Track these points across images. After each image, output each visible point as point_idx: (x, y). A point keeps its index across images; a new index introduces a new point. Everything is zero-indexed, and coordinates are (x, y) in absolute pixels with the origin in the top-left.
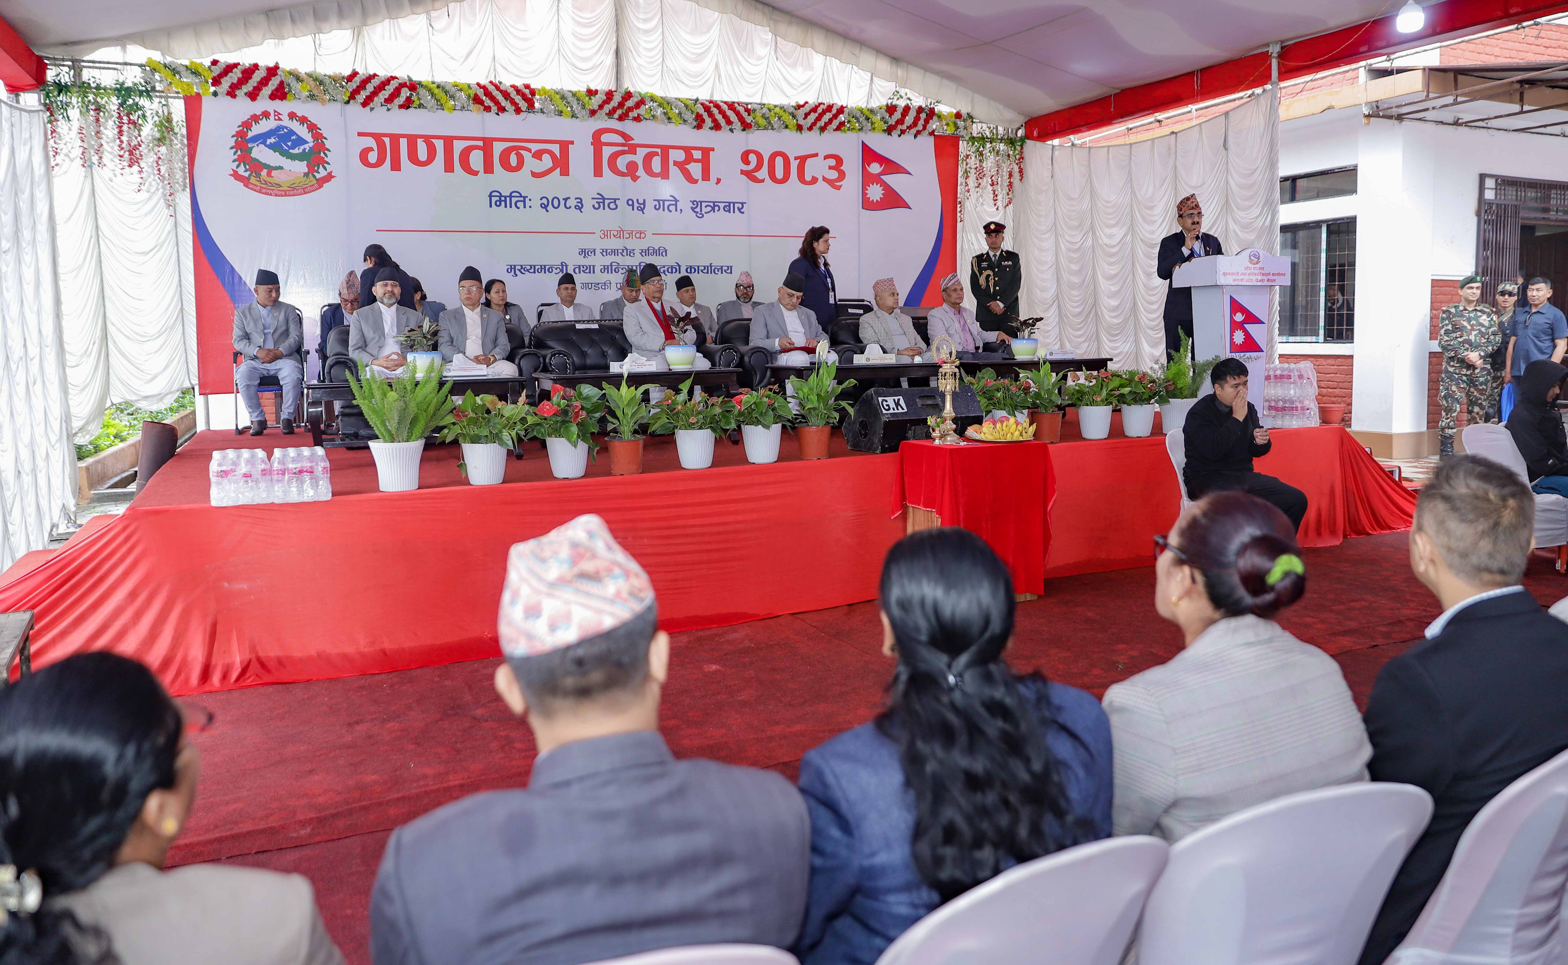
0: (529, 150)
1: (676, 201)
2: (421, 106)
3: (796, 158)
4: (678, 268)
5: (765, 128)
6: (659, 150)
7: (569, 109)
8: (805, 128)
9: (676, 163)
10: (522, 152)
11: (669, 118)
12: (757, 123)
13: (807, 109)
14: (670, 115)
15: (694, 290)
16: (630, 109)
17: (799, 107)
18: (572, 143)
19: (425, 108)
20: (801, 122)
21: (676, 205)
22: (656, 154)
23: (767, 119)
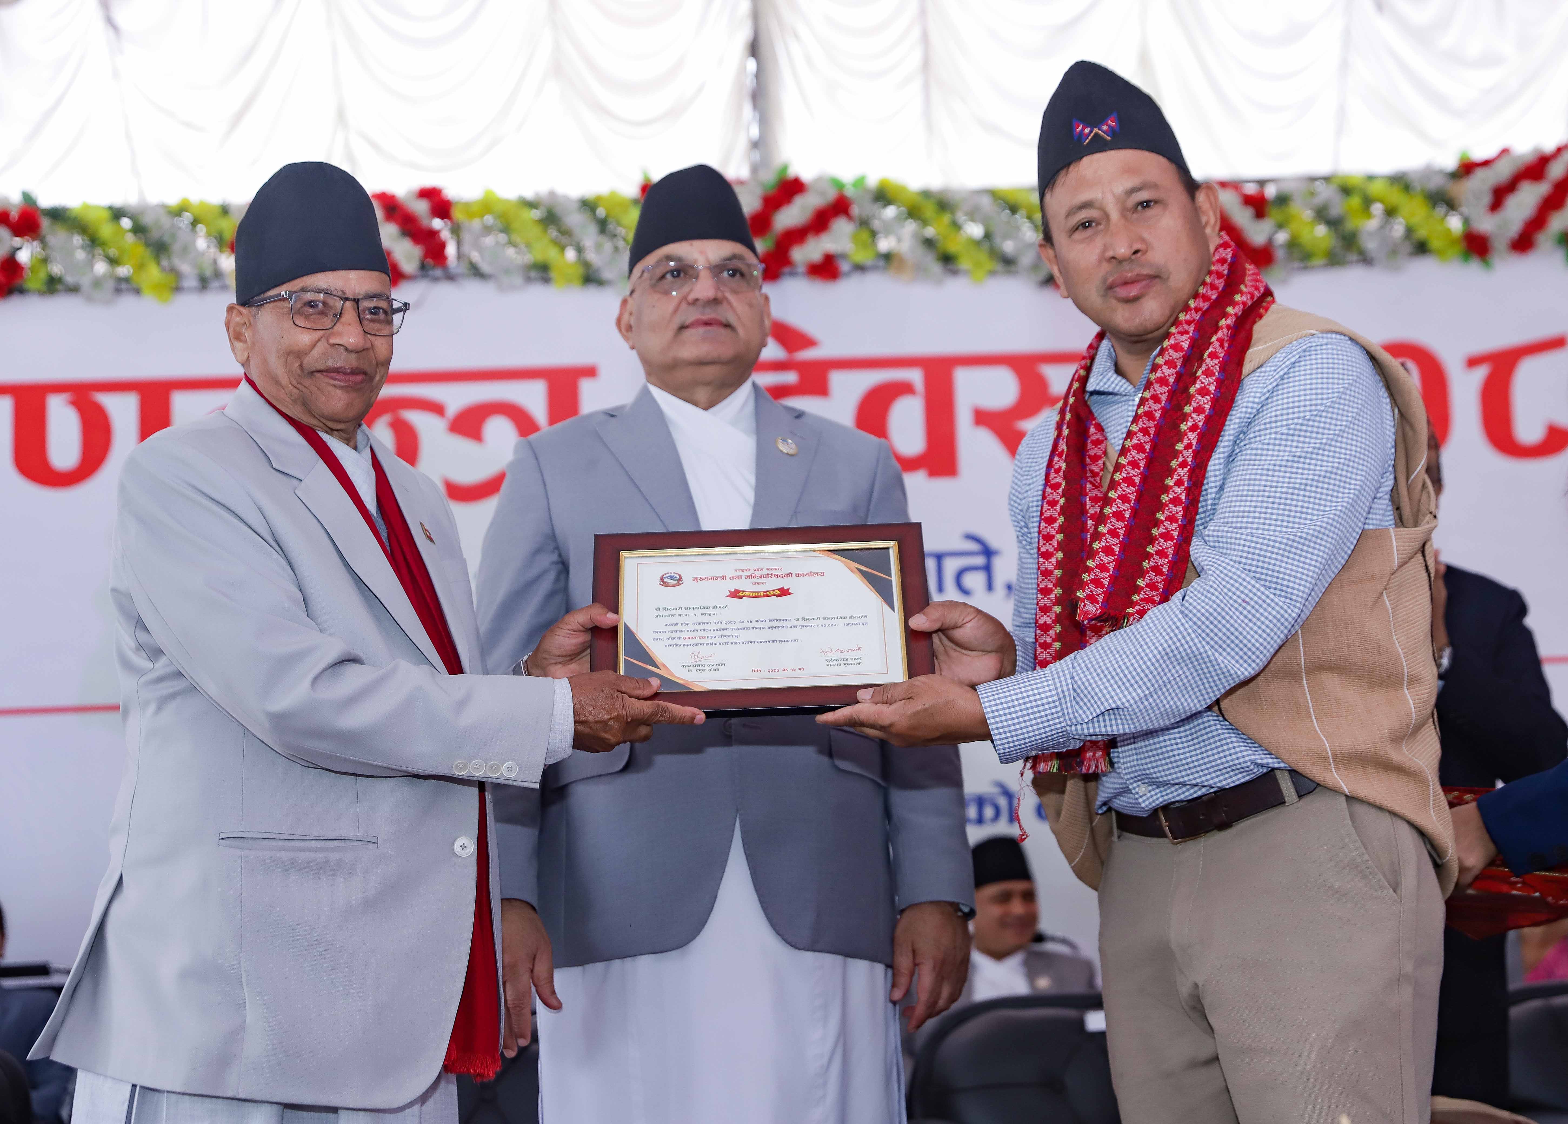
0: (437, 409)
1: (988, 552)
2: (53, 285)
3: (1473, 362)
4: (1003, 802)
5: (1334, 260)
6: (915, 376)
7: (571, 254)
8: (1500, 243)
9: (982, 418)
10: (416, 418)
11: (947, 260)
12: (1293, 245)
13: (1503, 172)
14: (953, 247)
15: (1029, 896)
16: (797, 235)
17: (1467, 168)
18: (590, 372)
19: (74, 290)
20: (1486, 224)
21: (987, 569)
22: (905, 389)
23: (1334, 223)
